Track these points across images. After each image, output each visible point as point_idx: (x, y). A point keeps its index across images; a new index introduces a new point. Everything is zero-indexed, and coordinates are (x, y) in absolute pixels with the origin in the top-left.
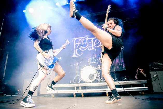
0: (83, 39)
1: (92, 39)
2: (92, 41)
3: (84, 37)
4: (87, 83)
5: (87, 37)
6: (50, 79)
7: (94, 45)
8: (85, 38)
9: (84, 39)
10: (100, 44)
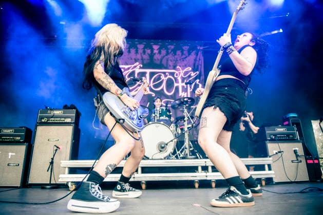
0: (129, 68)
1: (148, 71)
2: (148, 75)
3: (130, 64)
4: (152, 159)
5: (138, 67)
6: (58, 147)
7: (151, 85)
8: (133, 68)
9: (130, 71)
10: (163, 84)
